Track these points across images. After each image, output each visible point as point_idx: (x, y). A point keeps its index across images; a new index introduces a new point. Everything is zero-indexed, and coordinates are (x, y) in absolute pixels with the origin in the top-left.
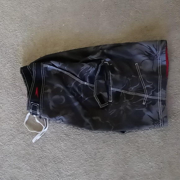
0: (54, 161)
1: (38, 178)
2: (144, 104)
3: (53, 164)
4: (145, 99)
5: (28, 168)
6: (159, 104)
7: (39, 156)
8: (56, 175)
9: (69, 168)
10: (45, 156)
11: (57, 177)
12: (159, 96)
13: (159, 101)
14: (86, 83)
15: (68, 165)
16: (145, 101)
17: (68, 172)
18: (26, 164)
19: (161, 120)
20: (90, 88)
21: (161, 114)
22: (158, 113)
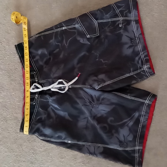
0: (28, 141)
1: (16, 158)
2: (121, 26)
3: (28, 143)
4: (121, 21)
5: (7, 150)
6: (133, 24)
7: (14, 138)
8: (31, 153)
9: (42, 145)
10: (19, 137)
11: (32, 154)
12: (132, 16)
13: (133, 21)
14: (63, 28)
15: (40, 142)
16: (121, 24)
17: (41, 148)
18: (4, 147)
19: (137, 38)
20: (69, 30)
21: (136, 33)
22: (134, 32)
